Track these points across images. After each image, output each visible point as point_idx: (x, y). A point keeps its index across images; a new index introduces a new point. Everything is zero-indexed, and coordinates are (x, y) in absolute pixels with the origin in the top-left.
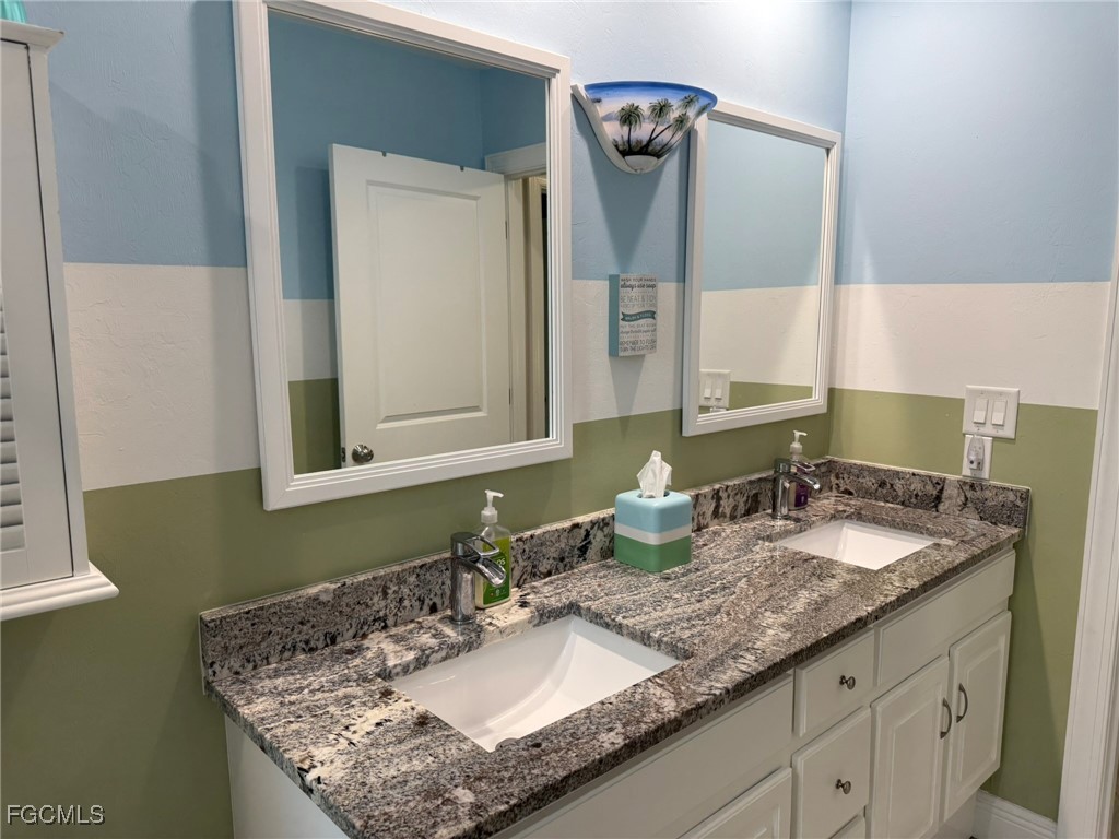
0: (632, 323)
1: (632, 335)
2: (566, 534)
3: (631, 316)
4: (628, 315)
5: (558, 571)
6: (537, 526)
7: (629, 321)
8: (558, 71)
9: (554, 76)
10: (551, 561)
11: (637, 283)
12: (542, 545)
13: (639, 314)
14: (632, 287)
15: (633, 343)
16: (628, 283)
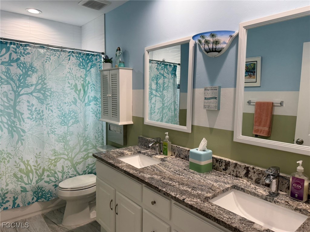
0: (208, 100)
1: (208, 104)
2: (187, 151)
3: (208, 98)
4: (207, 98)
5: (185, 159)
6: (185, 147)
7: (207, 100)
8: (190, 40)
9: (190, 41)
10: (183, 156)
11: (210, 89)
12: (181, 151)
13: (211, 98)
14: (208, 90)
15: (208, 106)
16: (207, 89)
